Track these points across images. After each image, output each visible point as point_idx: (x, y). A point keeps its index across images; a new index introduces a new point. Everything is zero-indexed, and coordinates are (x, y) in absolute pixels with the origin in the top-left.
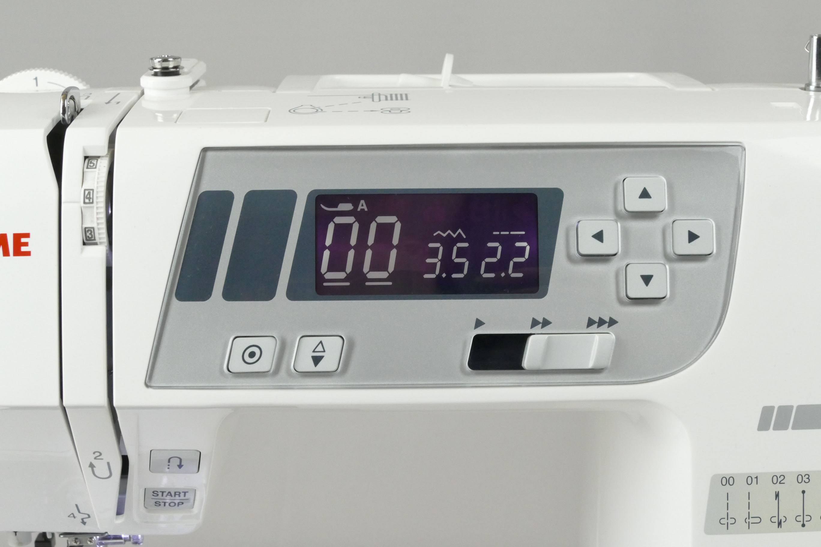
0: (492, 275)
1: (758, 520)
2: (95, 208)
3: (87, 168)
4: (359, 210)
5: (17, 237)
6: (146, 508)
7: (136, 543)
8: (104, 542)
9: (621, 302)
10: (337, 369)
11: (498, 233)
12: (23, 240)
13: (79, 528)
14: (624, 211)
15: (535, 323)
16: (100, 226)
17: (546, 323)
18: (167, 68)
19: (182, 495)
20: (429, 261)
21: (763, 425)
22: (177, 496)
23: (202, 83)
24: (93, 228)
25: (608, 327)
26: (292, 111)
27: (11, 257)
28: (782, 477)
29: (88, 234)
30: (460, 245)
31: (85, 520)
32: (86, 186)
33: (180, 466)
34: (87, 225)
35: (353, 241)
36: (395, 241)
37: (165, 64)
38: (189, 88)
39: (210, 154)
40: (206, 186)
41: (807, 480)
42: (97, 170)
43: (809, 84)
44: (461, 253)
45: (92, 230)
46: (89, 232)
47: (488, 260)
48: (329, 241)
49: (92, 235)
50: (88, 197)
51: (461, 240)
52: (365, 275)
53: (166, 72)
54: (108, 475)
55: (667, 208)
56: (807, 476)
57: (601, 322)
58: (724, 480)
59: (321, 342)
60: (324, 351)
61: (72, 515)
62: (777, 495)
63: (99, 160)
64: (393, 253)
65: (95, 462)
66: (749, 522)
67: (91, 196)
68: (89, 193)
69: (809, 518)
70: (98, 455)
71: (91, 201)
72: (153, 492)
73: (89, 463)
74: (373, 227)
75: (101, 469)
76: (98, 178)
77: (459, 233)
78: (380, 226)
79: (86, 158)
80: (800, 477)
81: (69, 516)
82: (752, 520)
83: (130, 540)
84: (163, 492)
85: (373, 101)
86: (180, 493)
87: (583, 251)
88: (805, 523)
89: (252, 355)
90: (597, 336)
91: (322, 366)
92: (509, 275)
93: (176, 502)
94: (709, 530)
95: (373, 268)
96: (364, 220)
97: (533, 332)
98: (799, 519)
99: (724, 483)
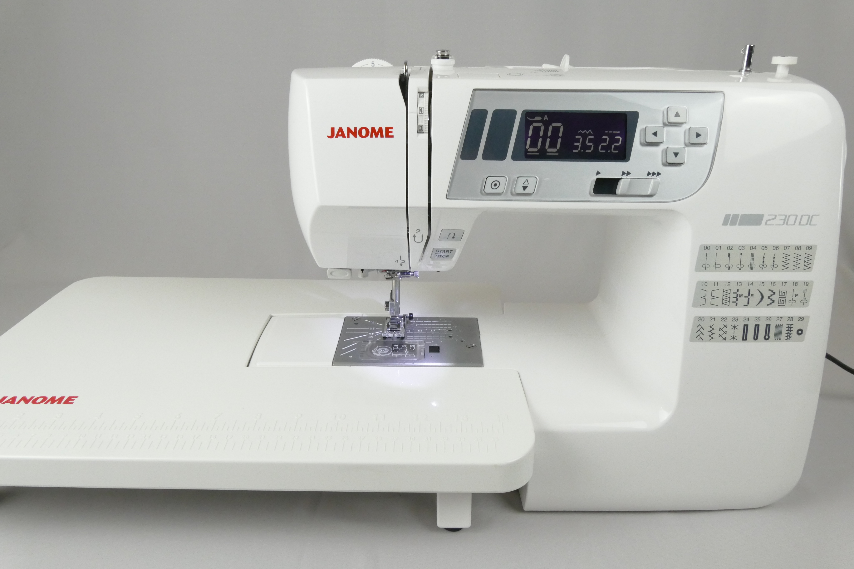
0: (604, 151)
1: (720, 266)
2: (424, 116)
3: (420, 97)
4: (544, 120)
5: (387, 129)
6: (431, 258)
7: (416, 277)
8: (401, 276)
9: (663, 165)
10: (534, 192)
11: (607, 132)
12: (390, 130)
13: (395, 268)
14: (667, 122)
15: (623, 173)
16: (426, 125)
17: (628, 173)
18: (444, 55)
19: (450, 252)
20: (575, 144)
21: (725, 223)
22: (447, 252)
24: (423, 125)
25: (657, 176)
26: (509, 74)
27: (385, 138)
28: (732, 247)
29: (420, 128)
30: (590, 137)
31: (402, 264)
32: (419, 105)
33: (453, 238)
34: (420, 123)
35: (541, 134)
36: (561, 134)
37: (443, 54)
38: (453, 66)
39: (477, 92)
40: (475, 107)
41: (743, 249)
42: (424, 98)
43: (742, 69)
44: (590, 141)
45: (422, 126)
46: (421, 127)
47: (603, 144)
48: (530, 134)
49: (422, 129)
50: (421, 110)
51: (591, 135)
52: (546, 150)
53: (443, 57)
54: (421, 241)
55: (687, 121)
56: (743, 247)
57: (654, 174)
58: (706, 247)
59: (527, 180)
60: (528, 184)
61: (397, 261)
62: (729, 255)
63: (425, 94)
64: (560, 140)
65: (416, 235)
66: (715, 267)
67: (422, 110)
68: (421, 109)
69: (743, 266)
70: (419, 231)
71: (422, 112)
72: (437, 250)
73: (413, 235)
74: (551, 128)
75: (418, 238)
76: (425, 102)
77: (590, 131)
78: (554, 128)
79: (418, 92)
81: (394, 262)
82: (717, 266)
83: (413, 275)
84: (441, 250)
85: (542, 72)
86: (449, 251)
87: (648, 141)
88: (741, 268)
90: (653, 180)
91: (527, 191)
92: (612, 151)
93: (446, 255)
94: (697, 270)
95: (550, 147)
96: (547, 125)
97: (622, 178)
98: (738, 266)
99: (705, 249)
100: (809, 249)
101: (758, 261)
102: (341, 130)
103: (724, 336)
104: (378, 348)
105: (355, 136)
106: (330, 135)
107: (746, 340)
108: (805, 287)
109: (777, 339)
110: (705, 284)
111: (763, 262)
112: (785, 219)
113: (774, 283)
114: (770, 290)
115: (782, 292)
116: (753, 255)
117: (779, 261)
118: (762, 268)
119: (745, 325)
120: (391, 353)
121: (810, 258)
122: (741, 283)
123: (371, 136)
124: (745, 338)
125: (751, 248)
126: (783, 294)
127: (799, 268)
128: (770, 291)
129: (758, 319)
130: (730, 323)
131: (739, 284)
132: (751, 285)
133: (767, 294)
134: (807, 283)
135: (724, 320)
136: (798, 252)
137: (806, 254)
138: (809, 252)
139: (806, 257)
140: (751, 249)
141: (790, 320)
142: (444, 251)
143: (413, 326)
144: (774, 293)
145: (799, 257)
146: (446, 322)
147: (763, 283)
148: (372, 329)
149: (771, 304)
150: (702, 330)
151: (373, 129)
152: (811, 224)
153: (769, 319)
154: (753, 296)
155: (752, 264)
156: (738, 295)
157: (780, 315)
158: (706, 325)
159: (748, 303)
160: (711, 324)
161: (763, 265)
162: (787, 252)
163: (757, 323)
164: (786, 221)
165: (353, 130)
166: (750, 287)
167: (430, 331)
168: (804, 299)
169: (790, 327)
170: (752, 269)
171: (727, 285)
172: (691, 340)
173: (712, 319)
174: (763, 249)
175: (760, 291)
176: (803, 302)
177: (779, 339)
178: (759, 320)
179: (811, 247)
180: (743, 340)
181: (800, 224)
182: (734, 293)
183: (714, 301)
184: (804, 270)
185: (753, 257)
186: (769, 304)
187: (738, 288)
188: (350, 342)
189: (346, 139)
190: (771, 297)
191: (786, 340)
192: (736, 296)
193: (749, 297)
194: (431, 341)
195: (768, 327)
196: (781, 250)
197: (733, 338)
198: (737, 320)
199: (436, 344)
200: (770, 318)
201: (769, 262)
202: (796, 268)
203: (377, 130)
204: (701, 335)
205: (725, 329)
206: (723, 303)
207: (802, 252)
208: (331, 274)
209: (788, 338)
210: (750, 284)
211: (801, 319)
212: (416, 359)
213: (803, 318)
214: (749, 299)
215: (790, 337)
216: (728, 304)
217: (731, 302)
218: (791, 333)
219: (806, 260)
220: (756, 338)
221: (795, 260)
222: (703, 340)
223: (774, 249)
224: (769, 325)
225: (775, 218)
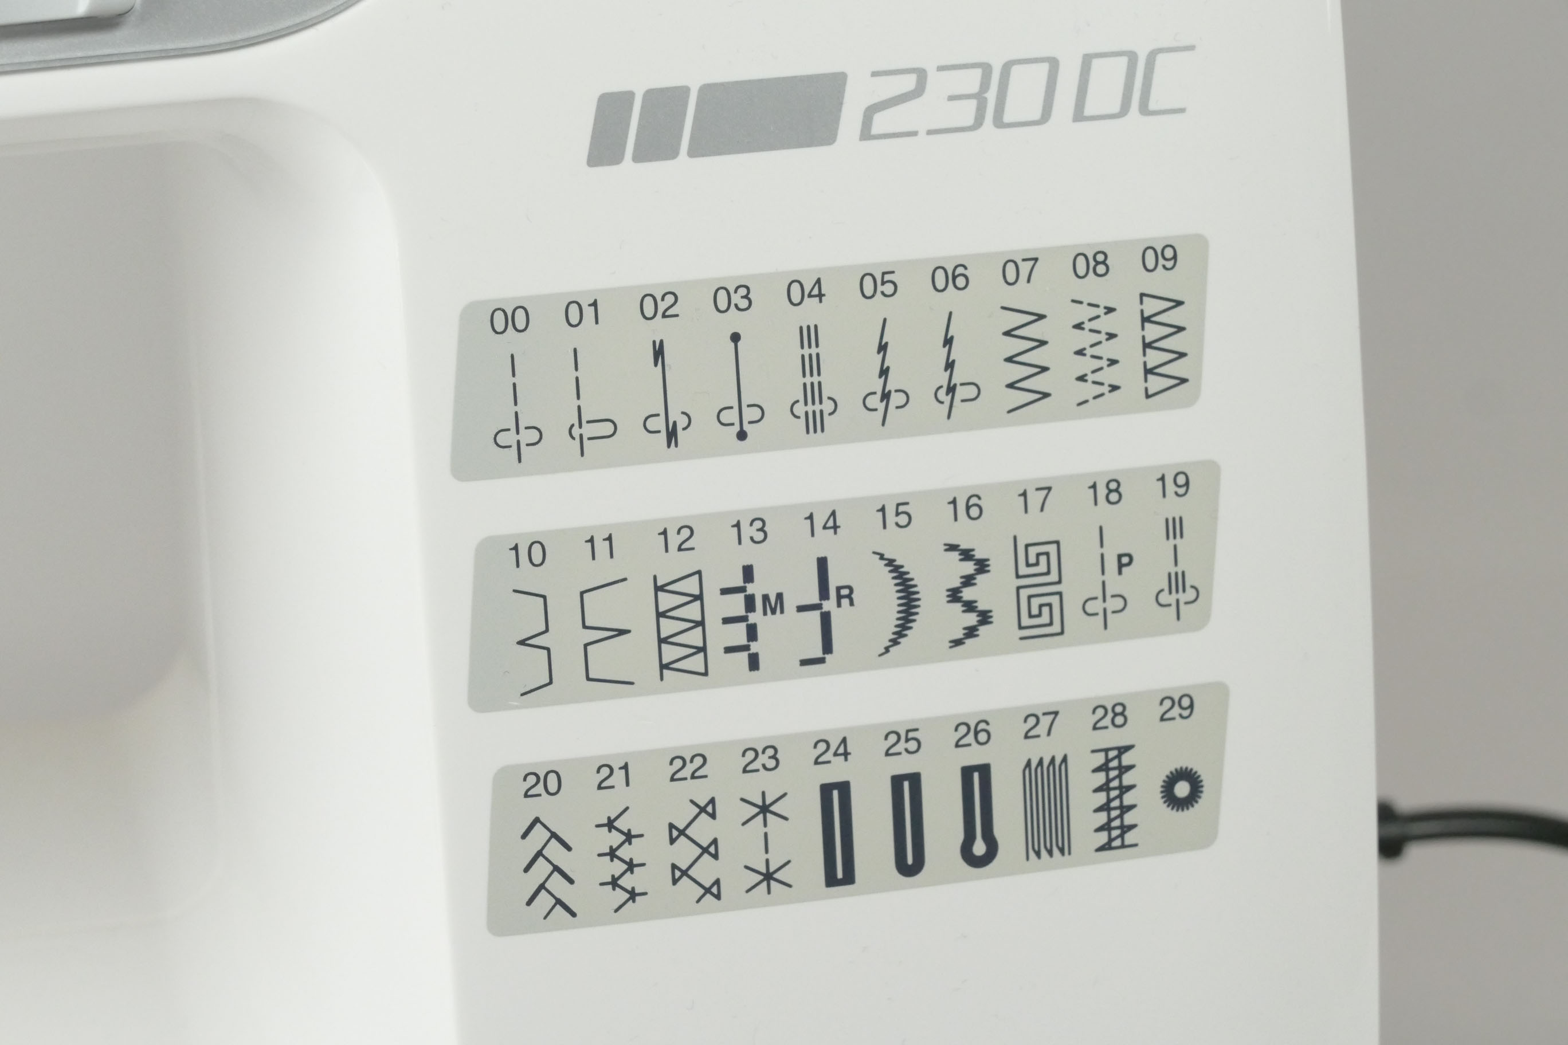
1: (607, 429)
28: (670, 299)
41: (744, 304)
56: (743, 291)
58: (499, 317)
62: (659, 352)
66: (581, 436)
69: (756, 414)
80: (722, 296)
82: (588, 430)
88: (747, 427)
94: (465, 467)
98: (727, 416)
99: (500, 327)
100: (1161, 261)
101: (849, 373)
103: (706, 871)
107: (849, 878)
108: (1173, 507)
109: (1044, 853)
110: (532, 551)
111: (884, 372)
112: (985, 85)
113: (973, 500)
114: (952, 548)
115: (1033, 551)
116: (809, 336)
117: (983, 358)
118: (878, 415)
119: (826, 790)
121: (1174, 317)
122: (761, 523)
124: (840, 871)
125: (796, 297)
126: (1040, 564)
127: (1114, 388)
128: (955, 555)
129: (905, 737)
130: (729, 787)
131: (747, 531)
132: (825, 527)
133: (935, 575)
134: (1181, 480)
135: (690, 768)
136: (1093, 288)
137: (1142, 295)
138: (1161, 283)
139: (1147, 313)
140: (796, 299)
141: (1107, 722)
144: (982, 566)
145: (1106, 324)
147: (901, 509)
149: (971, 632)
150: (554, 850)
152: (1153, 106)
153: (976, 733)
154: (849, 597)
155: (813, 393)
156: (753, 602)
157: (1040, 698)
158: (577, 815)
159: (827, 646)
160: (608, 805)
161: (886, 396)
162: (1023, 296)
163: (904, 765)
166: (825, 544)
168: (1177, 582)
169: (1114, 768)
170: (815, 424)
171: (673, 544)
172: (500, 924)
173: (611, 772)
174: (869, 292)
175: (890, 562)
176: (1174, 596)
177: (1056, 851)
178: (912, 745)
179: (1169, 252)
180: (831, 880)
181: (1079, 115)
182: (725, 591)
183: (607, 658)
184: (1148, 396)
185: (806, 351)
186: (959, 634)
187: (749, 554)
190: (967, 594)
191: (1106, 847)
192: (741, 612)
193: (829, 605)
195: (977, 781)
196: (987, 288)
197: (768, 877)
198: (771, 763)
200: (982, 725)
201: (917, 369)
202: (1099, 389)
204: (557, 884)
205: (703, 830)
206: (663, 667)
207: (1122, 287)
209: (1116, 832)
210: (819, 522)
211: (1179, 704)
213: (1186, 702)
214: (826, 620)
215: (1125, 829)
216: (696, 663)
217: (715, 650)
218: (1128, 799)
219: (1153, 332)
220: (910, 861)
221: (1084, 339)
222: (573, 914)
223: (940, 283)
224: (984, 770)
225: (919, 90)
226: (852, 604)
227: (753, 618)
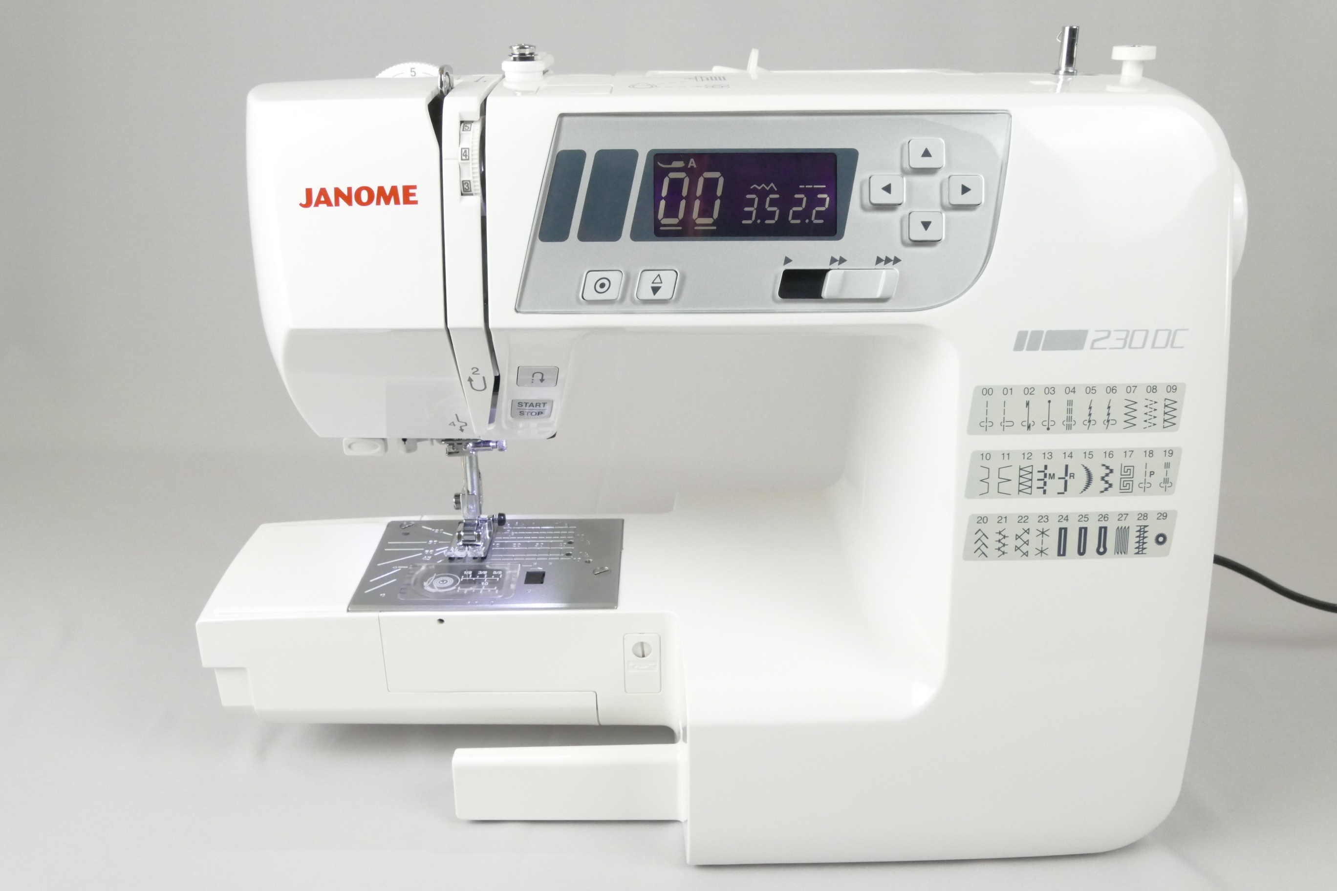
0: (798, 221)
1: (1011, 424)
2: (471, 164)
3: (463, 130)
4: (689, 167)
5: (406, 189)
6: (512, 417)
7: (502, 449)
8: (475, 449)
9: (904, 244)
10: (672, 298)
11: (803, 186)
12: (411, 191)
13: (456, 435)
14: (908, 167)
15: (833, 260)
16: (475, 180)
17: (842, 261)
18: (524, 54)
19: (542, 405)
20: (746, 209)
21: (1018, 347)
22: (538, 406)
23: (551, 72)
24: (470, 181)
25: (893, 264)
26: (631, 87)
27: (402, 206)
28: (1032, 389)
30: (772, 196)
31: (463, 428)
32: (462, 146)
33: (542, 380)
34: (465, 178)
35: (684, 193)
36: (719, 192)
37: (523, 51)
38: (542, 73)
39: (566, 119)
40: (563, 146)
41: (1053, 392)
42: (471, 132)
43: (1059, 70)
44: (773, 203)
45: (469, 182)
46: (466, 185)
47: (795, 209)
48: (664, 193)
49: (468, 187)
50: (465, 155)
51: (774, 192)
52: (693, 221)
53: (523, 58)
54: (483, 387)
55: (944, 165)
56: (1053, 389)
57: (888, 260)
58: (985, 390)
59: (659, 275)
60: (661, 283)
61: (452, 424)
62: (1028, 404)
63: (473, 124)
64: (718, 203)
65: (473, 377)
66: (1004, 426)
67: (467, 154)
68: (465, 151)
69: (1053, 423)
70: (476, 371)
72: (519, 403)
73: (468, 378)
74: (701, 182)
75: (478, 383)
76: (473, 139)
77: (772, 186)
78: (707, 180)
79: (462, 122)
81: (450, 425)
82: (1006, 424)
83: (497, 447)
84: (526, 403)
85: (697, 80)
86: (540, 404)
87: (874, 201)
88: (1050, 427)
89: (602, 286)
90: (884, 272)
91: (659, 295)
92: (812, 221)
93: (537, 411)
94: (971, 431)
95: (700, 215)
96: (693, 175)
97: (831, 268)
98: (1045, 423)
99: (984, 393)
100: (1172, 390)
101: (1080, 414)
102: (323, 192)
103: (1025, 548)
104: (436, 578)
105: (349, 203)
106: (304, 202)
107: (1064, 554)
108: (1168, 459)
109: (1119, 553)
110: (987, 456)
111: (1090, 415)
112: (1127, 337)
113: (1111, 453)
114: (1104, 465)
115: (1126, 468)
116: (1070, 403)
117: (1118, 413)
118: (1087, 426)
119: (1061, 529)
120: (457, 587)
121: (1174, 406)
122: (1051, 454)
123: (378, 203)
124: (1062, 552)
125: (1067, 392)
126: (1128, 472)
127: (1154, 424)
128: (1104, 467)
129: (1084, 517)
130: (1034, 526)
131: (1047, 456)
132: (1069, 456)
133: (1098, 472)
134: (1171, 452)
135: (1023, 520)
136: (1152, 396)
137: (1166, 399)
138: (1171, 396)
139: (1166, 404)
141: (1142, 518)
142: (532, 403)
143: (506, 535)
144: (1111, 471)
145: (1154, 406)
146: (567, 527)
147: (1091, 453)
148: (433, 543)
149: (1106, 489)
150: (984, 538)
151: (381, 190)
152: (1174, 346)
153: (1104, 518)
154: (1073, 476)
155: (1069, 419)
156: (1046, 475)
157: (1123, 509)
158: (991, 529)
159: (1066, 490)
160: (1000, 527)
161: (1090, 421)
162: (1131, 397)
163: (1083, 525)
164: (1127, 341)
165: (346, 193)
166: (1068, 461)
167: (533, 544)
168: (1166, 481)
169: (1142, 531)
170: (1069, 427)
171: (1026, 457)
172: (966, 557)
173: (1002, 519)
174: (1088, 392)
175: (1086, 468)
176: (1165, 485)
177: (1123, 553)
178: (1086, 519)
179: (1174, 388)
180: (1059, 555)
181: (1153, 347)
182: (1039, 472)
183: (1004, 487)
184: (1164, 428)
185: (1069, 407)
186: (1103, 490)
187: (1047, 462)
188: (389, 568)
189: (334, 208)
190: (1106, 479)
191: (1137, 553)
192: (1043, 478)
193: (1067, 478)
194: (531, 562)
195: (1103, 531)
196: (1121, 394)
197: (1042, 552)
198: (1046, 520)
199: (540, 569)
200: (1106, 516)
201: (1099, 415)
202: (1150, 425)
203: (388, 191)
204: (983, 548)
205: (1025, 537)
206: (1019, 491)
207: (1160, 396)
208: (350, 446)
209: (1141, 549)
210: (1067, 455)
211: (1163, 515)
212: (500, 596)
213: (1165, 515)
214: (1066, 482)
215: (1143, 549)
216: (1029, 491)
217: (1034, 488)
218: (1145, 540)
219: (1167, 410)
220: (1082, 551)
221: (1148, 410)
222: (987, 557)
223: (1108, 391)
224: (1106, 528)
225: (1108, 337)
226: (1074, 478)
227: (1046, 480)
